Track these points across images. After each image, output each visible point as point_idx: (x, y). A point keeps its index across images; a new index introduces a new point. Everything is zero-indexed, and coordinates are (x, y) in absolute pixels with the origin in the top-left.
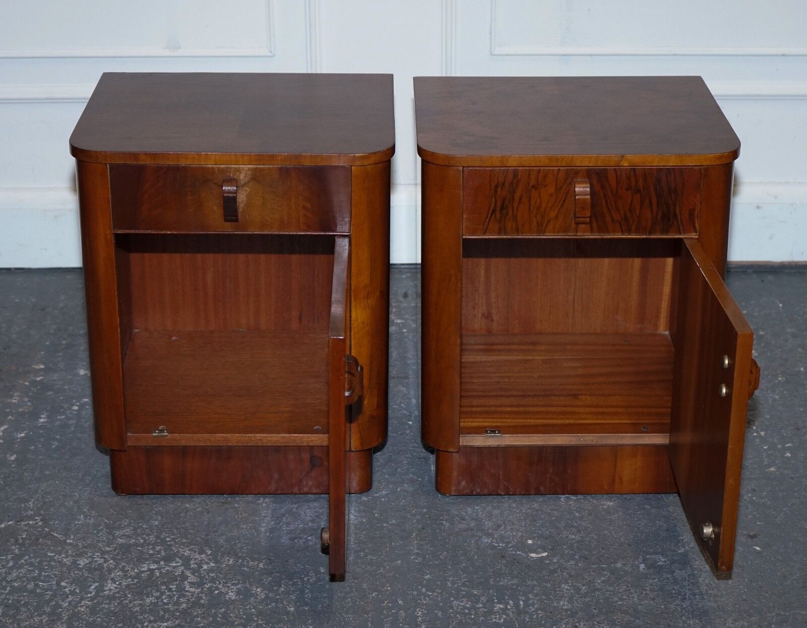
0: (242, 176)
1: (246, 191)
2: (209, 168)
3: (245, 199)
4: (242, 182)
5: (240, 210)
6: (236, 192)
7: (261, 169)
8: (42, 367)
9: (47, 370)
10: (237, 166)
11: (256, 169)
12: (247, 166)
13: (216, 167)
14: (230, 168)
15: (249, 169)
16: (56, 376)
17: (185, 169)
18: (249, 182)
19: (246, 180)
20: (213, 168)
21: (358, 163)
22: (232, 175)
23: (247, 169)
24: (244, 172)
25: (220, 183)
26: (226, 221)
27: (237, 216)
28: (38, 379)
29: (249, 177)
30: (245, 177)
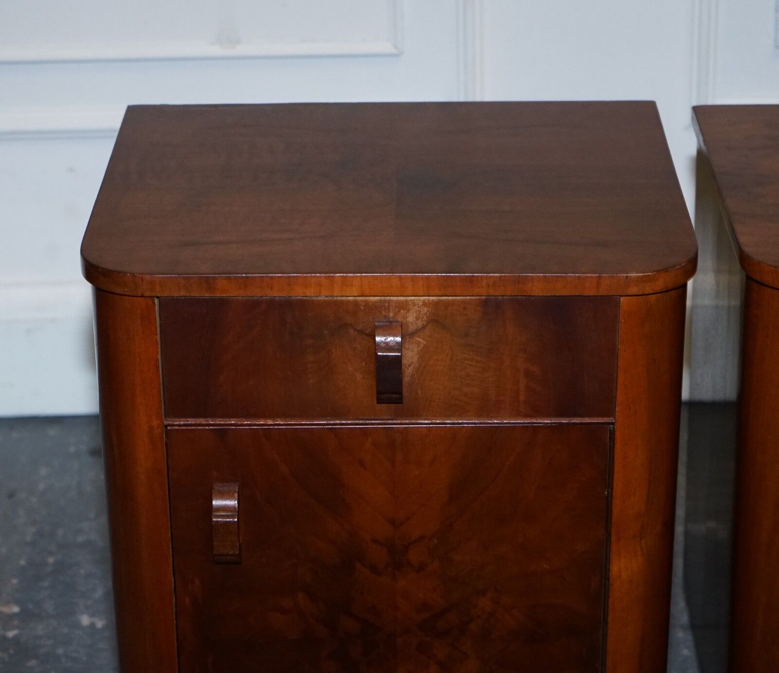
0: (411, 318)
1: (419, 344)
2: (349, 301)
3: (416, 359)
4: (412, 328)
5: (406, 379)
6: (399, 347)
7: (447, 304)
8: (16, 609)
9: (26, 616)
10: (402, 298)
11: (436, 304)
12: (422, 298)
13: (363, 301)
14: (389, 301)
15: (425, 304)
16: (40, 629)
17: (303, 305)
18: (424, 327)
19: (420, 324)
20: (356, 303)
21: (634, 290)
22: (391, 315)
23: (421, 303)
24: (416, 307)
25: (368, 331)
26: (379, 401)
27: (400, 393)
28: (11, 634)
29: (425, 318)
30: (417, 318)
